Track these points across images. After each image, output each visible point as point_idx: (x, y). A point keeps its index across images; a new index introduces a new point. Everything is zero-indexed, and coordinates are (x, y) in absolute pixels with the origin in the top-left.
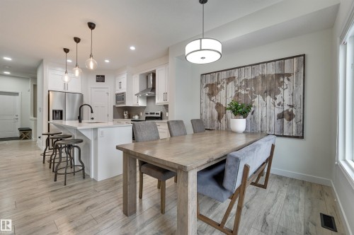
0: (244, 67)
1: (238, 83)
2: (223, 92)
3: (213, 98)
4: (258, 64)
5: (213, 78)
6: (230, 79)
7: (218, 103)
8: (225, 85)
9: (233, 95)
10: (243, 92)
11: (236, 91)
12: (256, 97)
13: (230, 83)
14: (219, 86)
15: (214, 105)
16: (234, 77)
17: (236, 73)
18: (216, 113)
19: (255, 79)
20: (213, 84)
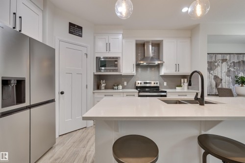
0: (233, 54)
1: (229, 63)
2: (219, 68)
3: (212, 72)
4: (241, 54)
5: (211, 58)
6: (224, 60)
7: (215, 76)
8: (220, 64)
9: (226, 71)
10: (232, 70)
11: (228, 69)
12: (240, 73)
13: (224, 63)
14: (216, 64)
15: (213, 77)
16: (227, 59)
17: (228, 57)
18: (214, 83)
19: (239, 62)
20: (211, 62)
